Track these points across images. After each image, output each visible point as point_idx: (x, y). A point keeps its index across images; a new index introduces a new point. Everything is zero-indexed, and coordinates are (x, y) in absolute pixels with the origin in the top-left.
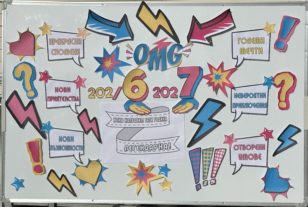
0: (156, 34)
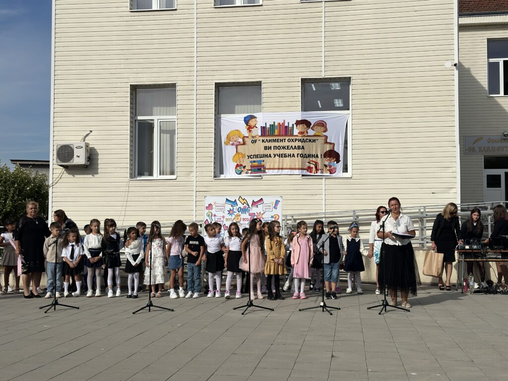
0: (243, 204)
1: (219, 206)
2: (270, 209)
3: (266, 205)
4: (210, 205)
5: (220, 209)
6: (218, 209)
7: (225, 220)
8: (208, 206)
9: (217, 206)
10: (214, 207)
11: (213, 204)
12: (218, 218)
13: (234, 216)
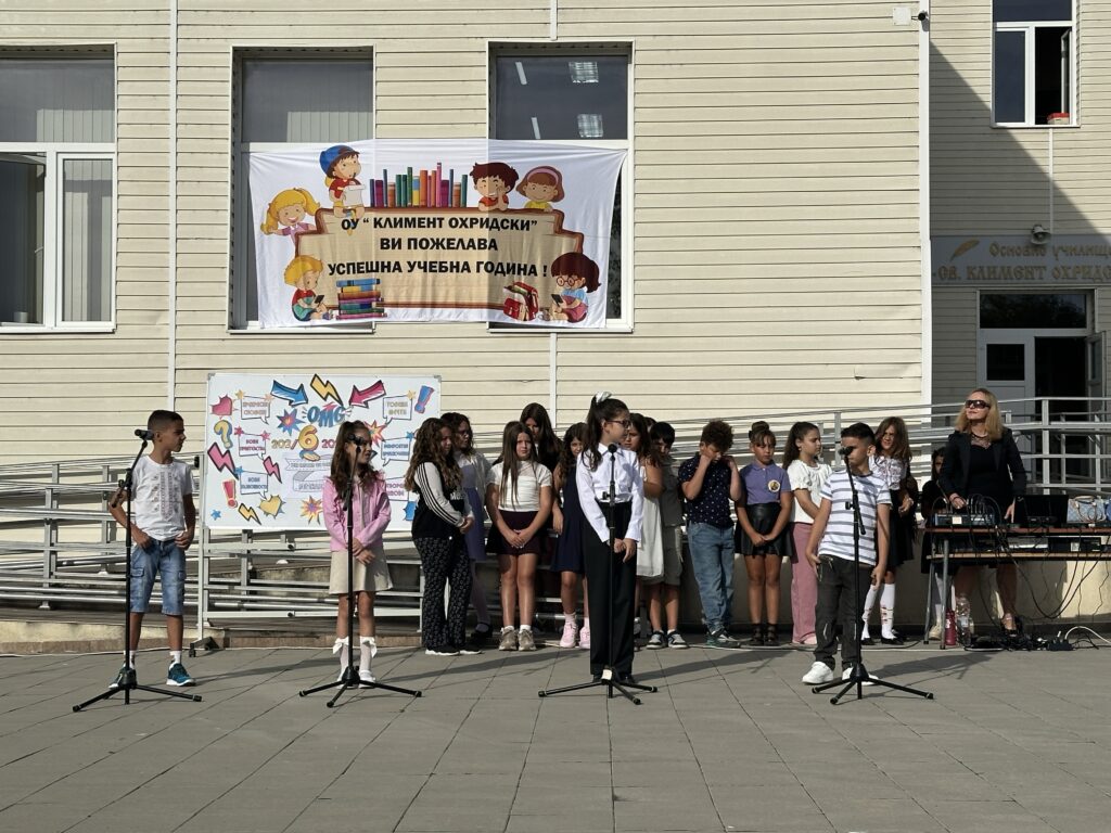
0: (325, 399)
1: (252, 404)
2: (405, 413)
3: (394, 400)
4: (225, 400)
5: (256, 412)
6: (249, 412)
7: (269, 444)
8: (218, 402)
9: (245, 404)
10: (236, 405)
11: (232, 396)
12: (250, 438)
13: (296, 434)
